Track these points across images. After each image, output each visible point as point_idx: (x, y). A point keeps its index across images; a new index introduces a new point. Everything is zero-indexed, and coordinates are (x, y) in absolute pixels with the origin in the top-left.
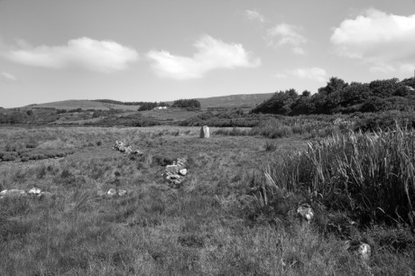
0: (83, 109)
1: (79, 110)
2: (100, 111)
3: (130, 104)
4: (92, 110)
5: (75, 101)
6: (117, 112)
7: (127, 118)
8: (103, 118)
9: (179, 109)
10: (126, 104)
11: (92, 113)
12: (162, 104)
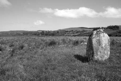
0: (74, 30)
1: (72, 31)
2: (79, 31)
3: (91, 28)
4: (76, 31)
5: (72, 28)
6: (85, 31)
7: (88, 33)
8: (79, 33)
9: (109, 30)
10: (89, 28)
11: (76, 32)
12: (102, 28)
